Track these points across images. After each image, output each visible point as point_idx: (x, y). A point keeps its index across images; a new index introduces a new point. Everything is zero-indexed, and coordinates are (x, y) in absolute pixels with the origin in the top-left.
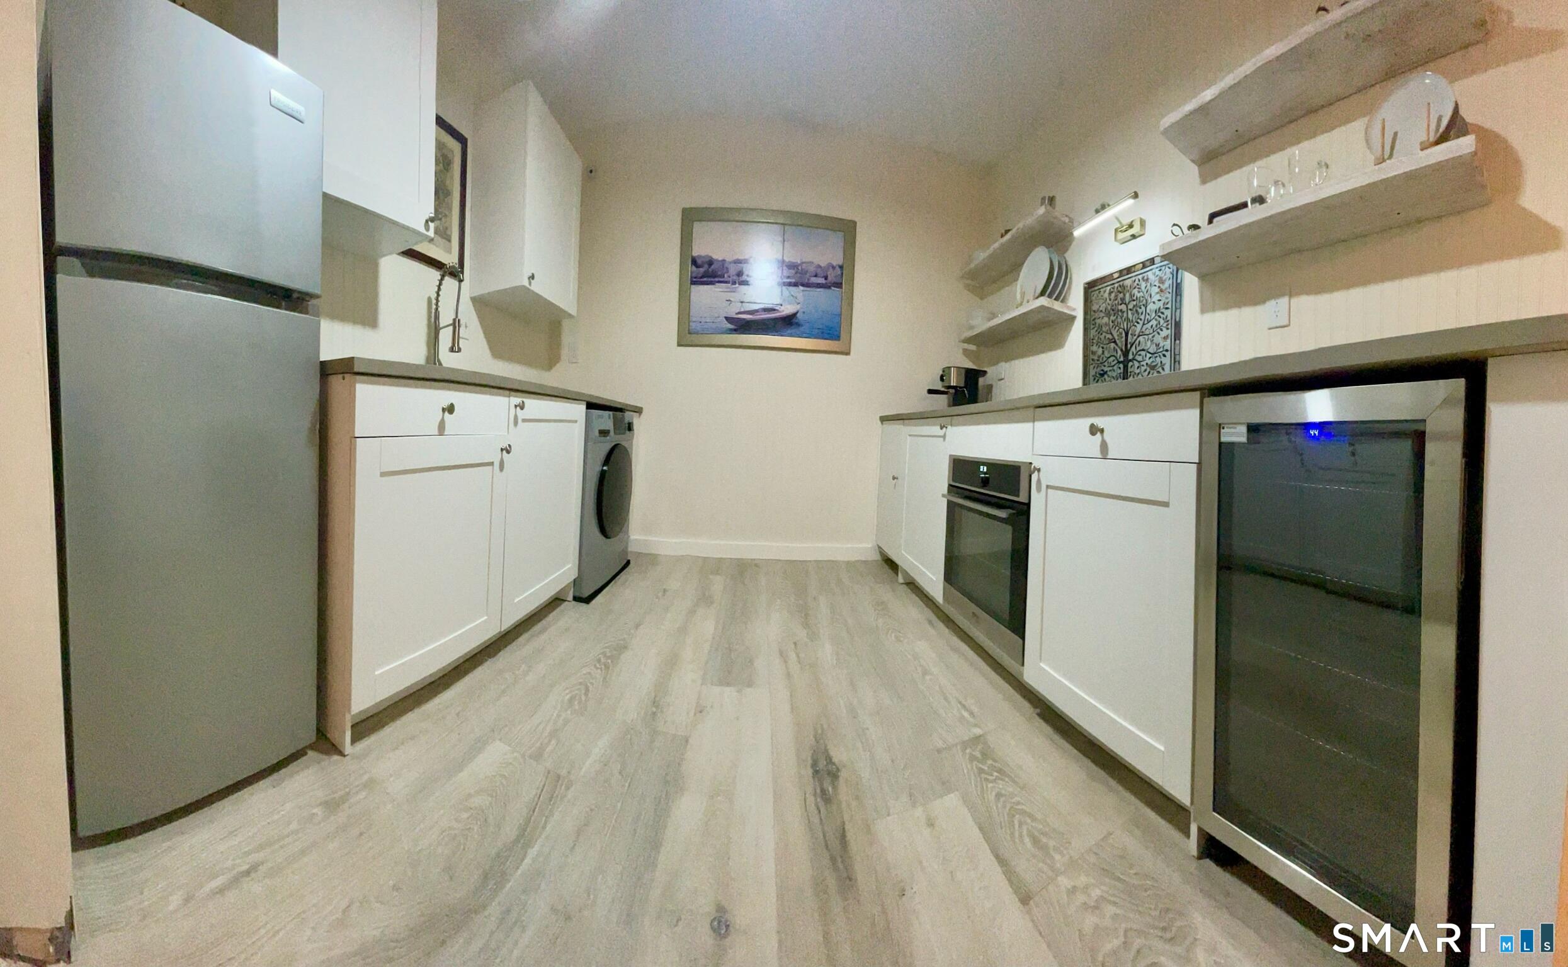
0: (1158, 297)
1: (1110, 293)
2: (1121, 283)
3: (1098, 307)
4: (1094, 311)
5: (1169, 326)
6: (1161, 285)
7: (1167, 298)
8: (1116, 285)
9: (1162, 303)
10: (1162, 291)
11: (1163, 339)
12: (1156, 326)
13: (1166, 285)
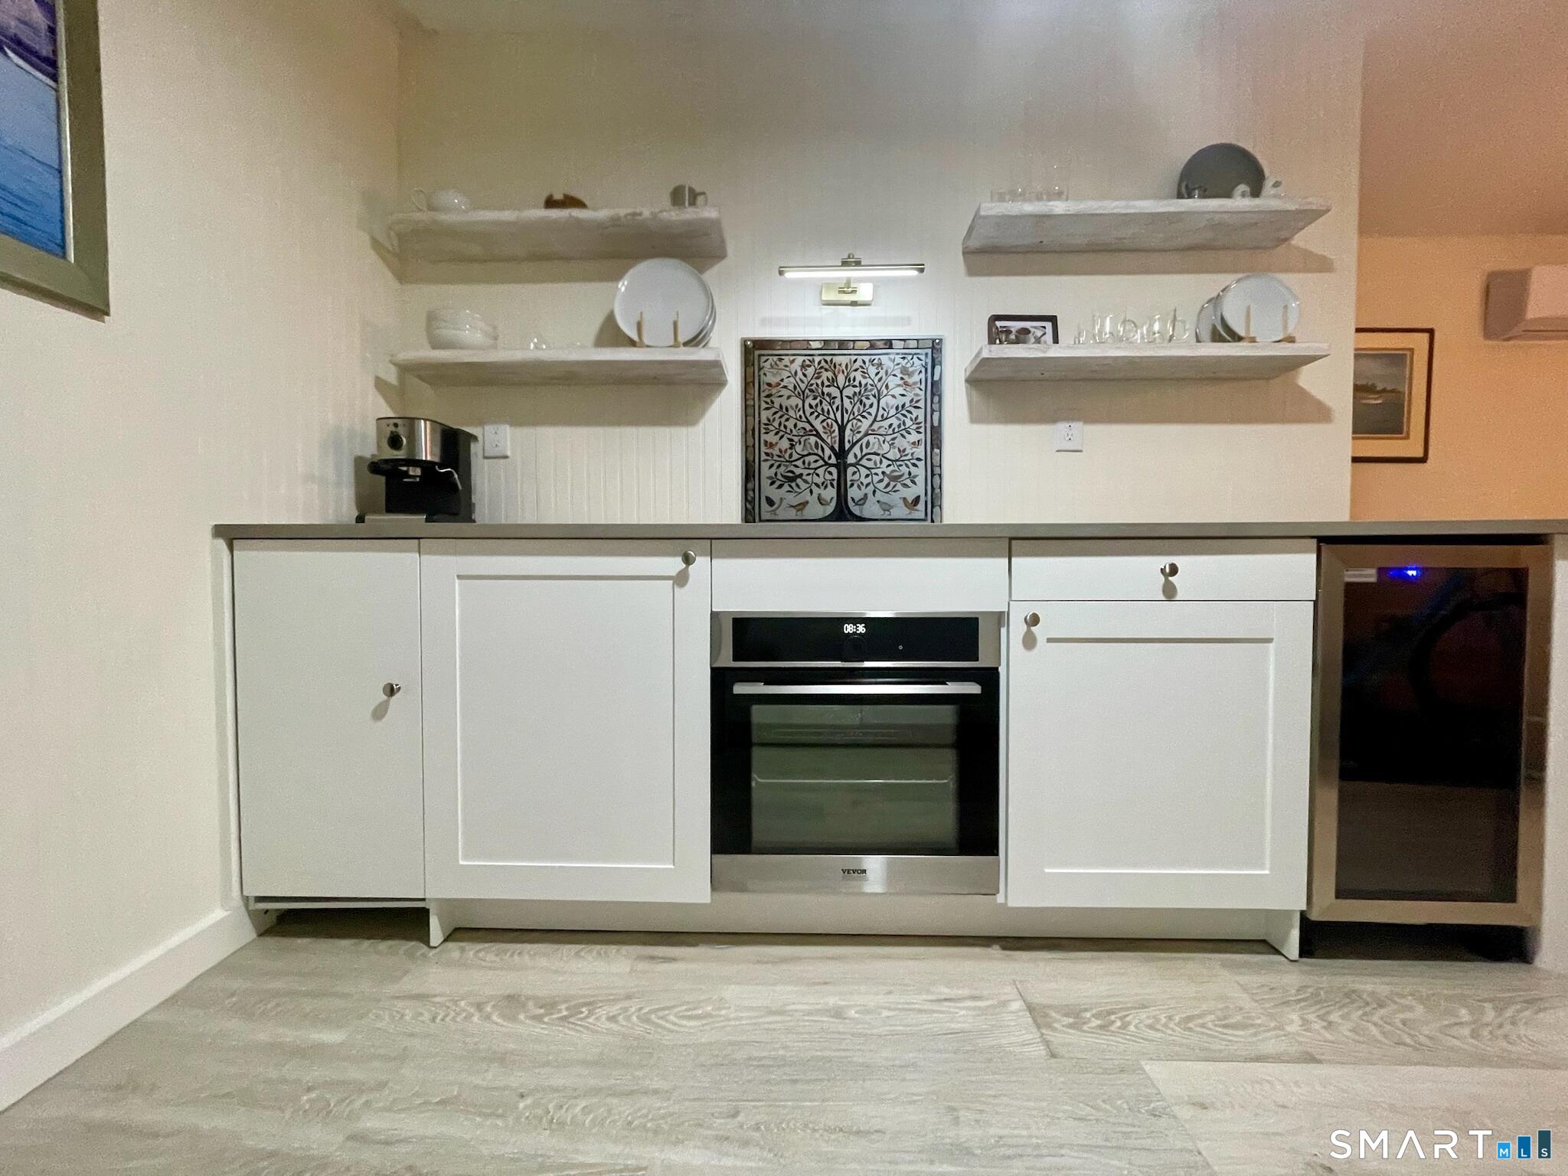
0: (900, 390)
1: (803, 366)
2: (828, 358)
3: (778, 380)
4: (769, 385)
5: (922, 430)
6: (906, 377)
7: (917, 395)
8: (817, 359)
9: (907, 400)
10: (906, 384)
11: (913, 443)
12: (899, 426)
13: (916, 378)
